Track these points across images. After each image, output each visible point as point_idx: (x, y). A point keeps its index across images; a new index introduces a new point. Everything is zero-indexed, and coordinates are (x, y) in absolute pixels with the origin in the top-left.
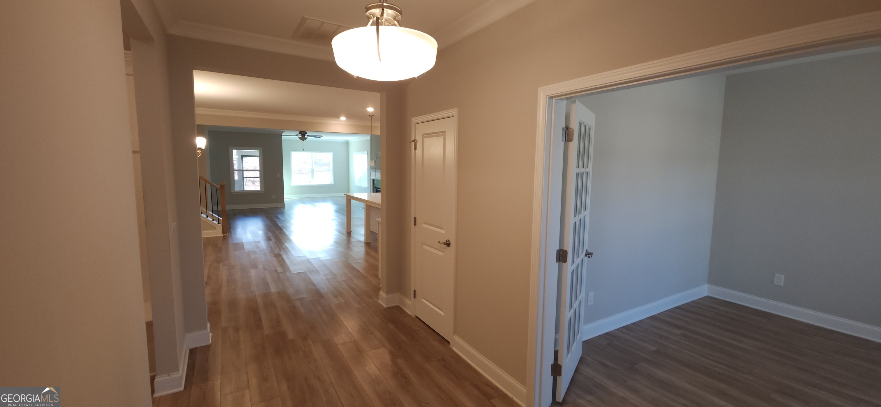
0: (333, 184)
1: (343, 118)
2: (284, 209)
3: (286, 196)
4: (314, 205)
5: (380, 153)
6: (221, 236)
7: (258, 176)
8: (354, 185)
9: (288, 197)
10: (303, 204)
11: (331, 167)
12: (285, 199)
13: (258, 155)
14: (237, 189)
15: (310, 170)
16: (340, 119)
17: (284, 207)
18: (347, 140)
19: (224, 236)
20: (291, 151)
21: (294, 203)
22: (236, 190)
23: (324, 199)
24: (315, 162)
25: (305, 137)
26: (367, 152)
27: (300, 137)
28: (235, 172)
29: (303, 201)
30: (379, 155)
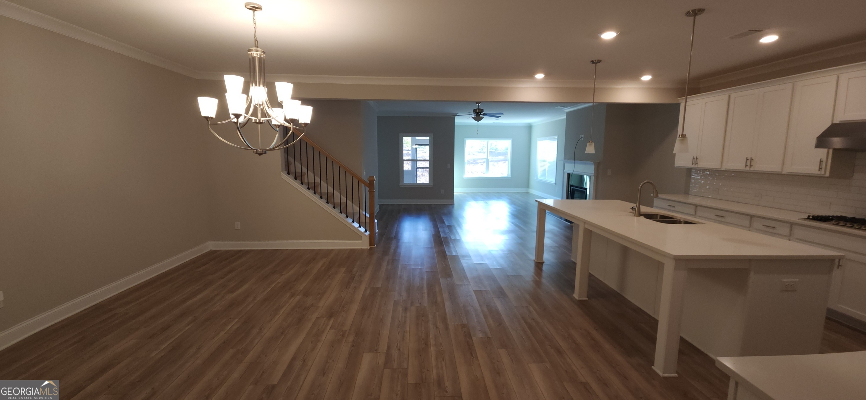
0: (510, 177)
1: (540, 76)
2: (453, 207)
3: (455, 190)
4: (487, 203)
5: (583, 136)
6: (367, 249)
7: (428, 166)
8: (536, 179)
9: (458, 190)
10: (475, 201)
11: (509, 156)
12: (454, 193)
13: (429, 144)
14: (407, 180)
15: (485, 160)
16: (534, 77)
17: (453, 204)
18: (529, 124)
19: (370, 248)
20: (465, 139)
21: (464, 199)
22: (404, 183)
23: (498, 196)
24: (490, 152)
25: (481, 116)
26: (557, 136)
27: (475, 117)
28: (404, 162)
29: (475, 197)
30: (580, 140)
